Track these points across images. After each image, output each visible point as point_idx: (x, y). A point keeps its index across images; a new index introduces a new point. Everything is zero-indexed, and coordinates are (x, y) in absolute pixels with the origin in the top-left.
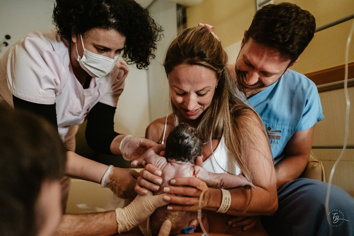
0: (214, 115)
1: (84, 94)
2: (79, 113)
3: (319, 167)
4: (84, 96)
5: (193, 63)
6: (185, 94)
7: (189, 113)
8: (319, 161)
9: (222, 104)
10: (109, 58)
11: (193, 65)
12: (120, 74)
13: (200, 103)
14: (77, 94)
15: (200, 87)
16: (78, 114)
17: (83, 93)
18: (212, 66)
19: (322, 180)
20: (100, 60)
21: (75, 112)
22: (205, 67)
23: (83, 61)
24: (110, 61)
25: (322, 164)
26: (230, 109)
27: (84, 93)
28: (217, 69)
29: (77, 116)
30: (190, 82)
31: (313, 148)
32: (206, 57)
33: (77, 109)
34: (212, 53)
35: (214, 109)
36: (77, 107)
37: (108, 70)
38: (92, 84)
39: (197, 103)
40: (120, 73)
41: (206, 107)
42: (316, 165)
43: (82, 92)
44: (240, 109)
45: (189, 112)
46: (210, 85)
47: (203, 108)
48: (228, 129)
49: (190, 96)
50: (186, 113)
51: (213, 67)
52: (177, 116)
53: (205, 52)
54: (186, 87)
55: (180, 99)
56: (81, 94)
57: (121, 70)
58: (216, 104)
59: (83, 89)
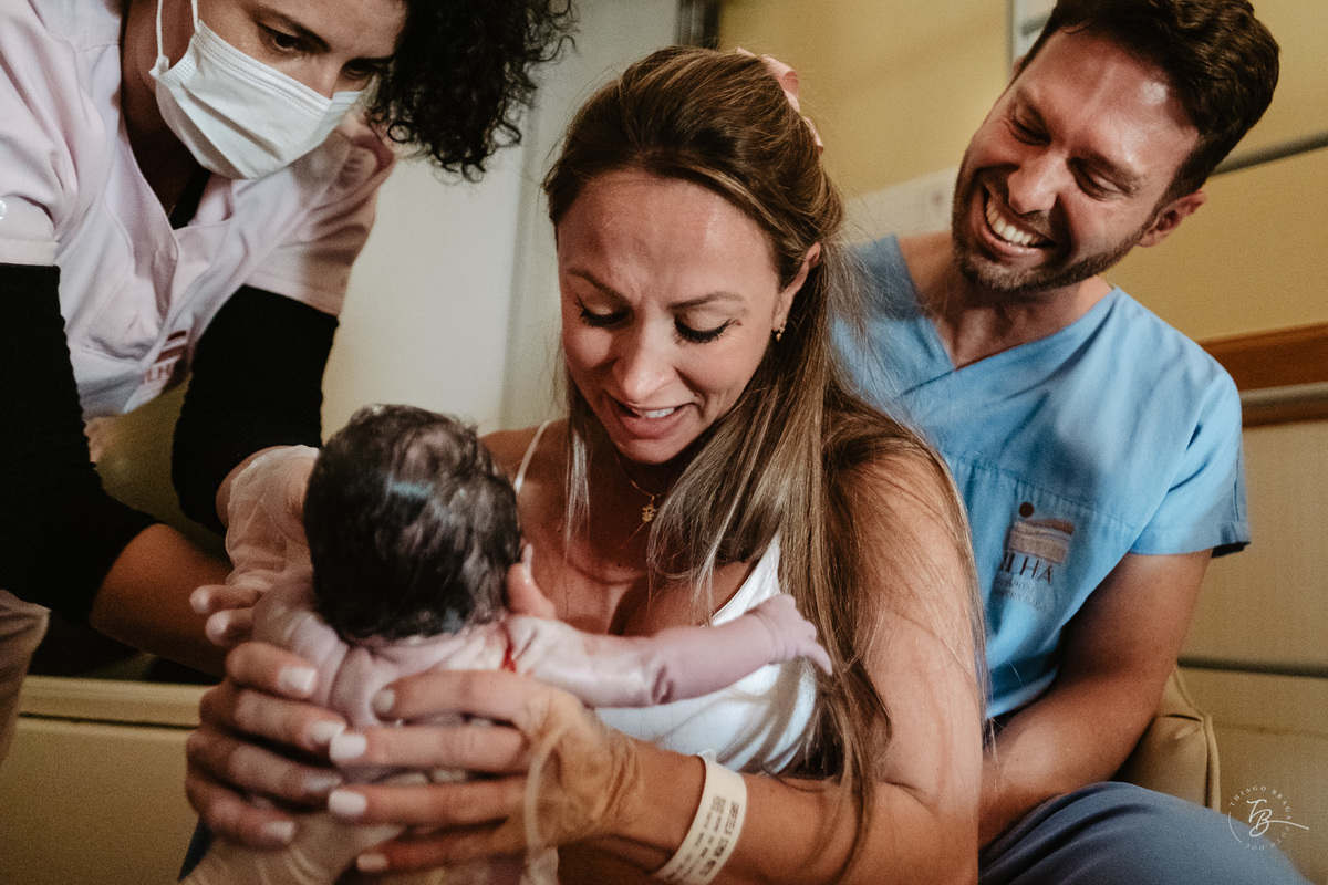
0: (747, 454)
1: (174, 256)
2: (144, 347)
3: (1198, 743)
4: (171, 265)
5: (669, 169)
6: (623, 318)
7: (638, 425)
8: (1201, 714)
9: (792, 411)
10: (306, 88)
11: (668, 182)
12: (356, 166)
13: (687, 380)
14: (138, 255)
15: (692, 287)
16: (137, 351)
17: (168, 248)
18: (753, 200)
19: (1208, 803)
20: (263, 88)
21: (122, 337)
22: (723, 199)
23: (177, 81)
24: (308, 103)
25: (1210, 728)
26: (824, 432)
27: (173, 248)
28: (779, 222)
29: (129, 360)
30: (648, 254)
31: (1186, 663)
32: (734, 156)
33: (137, 325)
34: (767, 148)
35: (753, 427)
36: (136, 318)
37: (294, 145)
38: (211, 208)
39: (671, 375)
40: (353, 161)
41: (715, 409)
42: (1185, 731)
43: (161, 246)
44: (868, 437)
45: (634, 421)
46: (741, 292)
47: (702, 404)
48: (805, 533)
49: (640, 331)
50: (621, 423)
51: (760, 208)
52: (583, 438)
53: (728, 133)
54: (629, 277)
55: (596, 344)
56: (157, 254)
57: (361, 151)
58: (767, 406)
59: (171, 228)
